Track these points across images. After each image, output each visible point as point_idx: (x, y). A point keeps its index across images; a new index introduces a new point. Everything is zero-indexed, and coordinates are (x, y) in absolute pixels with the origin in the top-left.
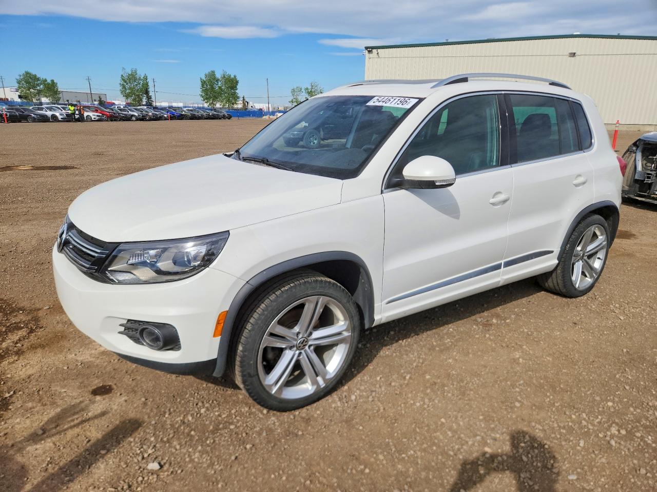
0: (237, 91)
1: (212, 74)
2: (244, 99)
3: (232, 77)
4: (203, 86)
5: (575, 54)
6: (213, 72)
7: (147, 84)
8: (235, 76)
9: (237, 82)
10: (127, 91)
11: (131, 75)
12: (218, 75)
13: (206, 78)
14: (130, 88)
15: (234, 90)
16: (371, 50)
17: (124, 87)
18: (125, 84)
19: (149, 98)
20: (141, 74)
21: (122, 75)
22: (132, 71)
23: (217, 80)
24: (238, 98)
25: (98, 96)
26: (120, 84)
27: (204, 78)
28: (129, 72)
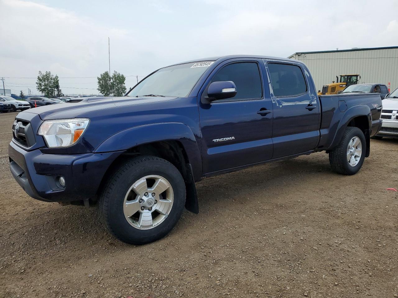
0: (124, 85)
1: (106, 74)
3: (121, 75)
4: (99, 82)
7: (57, 82)
8: (123, 75)
9: (124, 79)
10: (43, 88)
11: (46, 75)
12: (111, 75)
14: (45, 85)
15: (122, 84)
17: (40, 84)
18: (41, 82)
19: (59, 91)
20: (53, 74)
21: (39, 77)
23: (110, 78)
24: (126, 89)
26: (37, 83)
27: (100, 77)
28: (45, 74)
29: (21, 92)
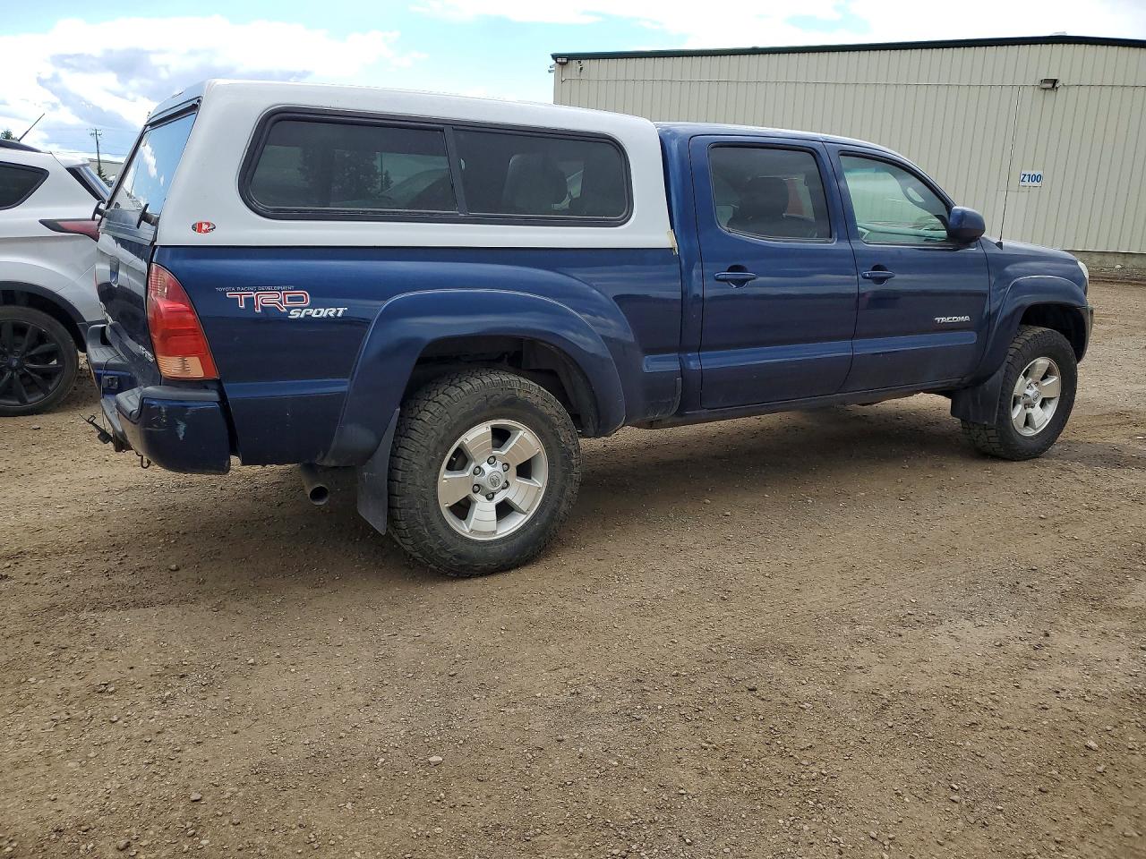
5: (1055, 81)
16: (565, 60)
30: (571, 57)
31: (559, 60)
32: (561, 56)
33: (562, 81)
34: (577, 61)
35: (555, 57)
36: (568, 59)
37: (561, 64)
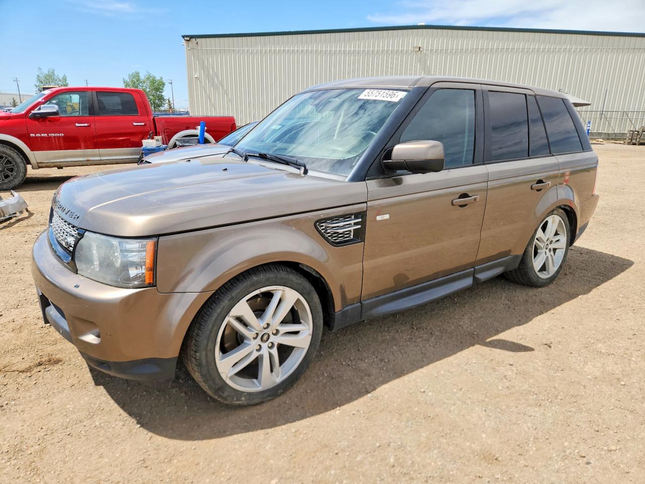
0: (163, 94)
1: (136, 76)
2: (169, 101)
3: (158, 78)
5: (420, 48)
6: (138, 73)
8: (162, 78)
9: (164, 84)
11: (50, 76)
12: (142, 77)
13: (130, 79)
15: (160, 92)
16: (188, 39)
21: (38, 76)
22: (49, 71)
23: (142, 82)
24: (164, 100)
25: (11, 97)
26: (36, 86)
27: (127, 79)
28: (46, 72)
29: (13, 99)
30: (191, 37)
31: (186, 38)
32: (187, 36)
33: (189, 50)
34: (194, 39)
35: (183, 37)
36: (190, 38)
37: (187, 40)
